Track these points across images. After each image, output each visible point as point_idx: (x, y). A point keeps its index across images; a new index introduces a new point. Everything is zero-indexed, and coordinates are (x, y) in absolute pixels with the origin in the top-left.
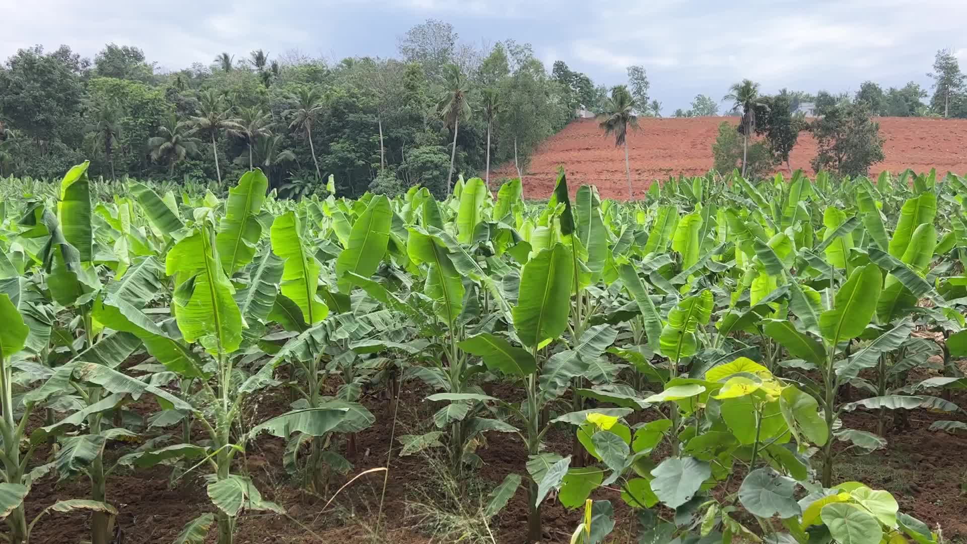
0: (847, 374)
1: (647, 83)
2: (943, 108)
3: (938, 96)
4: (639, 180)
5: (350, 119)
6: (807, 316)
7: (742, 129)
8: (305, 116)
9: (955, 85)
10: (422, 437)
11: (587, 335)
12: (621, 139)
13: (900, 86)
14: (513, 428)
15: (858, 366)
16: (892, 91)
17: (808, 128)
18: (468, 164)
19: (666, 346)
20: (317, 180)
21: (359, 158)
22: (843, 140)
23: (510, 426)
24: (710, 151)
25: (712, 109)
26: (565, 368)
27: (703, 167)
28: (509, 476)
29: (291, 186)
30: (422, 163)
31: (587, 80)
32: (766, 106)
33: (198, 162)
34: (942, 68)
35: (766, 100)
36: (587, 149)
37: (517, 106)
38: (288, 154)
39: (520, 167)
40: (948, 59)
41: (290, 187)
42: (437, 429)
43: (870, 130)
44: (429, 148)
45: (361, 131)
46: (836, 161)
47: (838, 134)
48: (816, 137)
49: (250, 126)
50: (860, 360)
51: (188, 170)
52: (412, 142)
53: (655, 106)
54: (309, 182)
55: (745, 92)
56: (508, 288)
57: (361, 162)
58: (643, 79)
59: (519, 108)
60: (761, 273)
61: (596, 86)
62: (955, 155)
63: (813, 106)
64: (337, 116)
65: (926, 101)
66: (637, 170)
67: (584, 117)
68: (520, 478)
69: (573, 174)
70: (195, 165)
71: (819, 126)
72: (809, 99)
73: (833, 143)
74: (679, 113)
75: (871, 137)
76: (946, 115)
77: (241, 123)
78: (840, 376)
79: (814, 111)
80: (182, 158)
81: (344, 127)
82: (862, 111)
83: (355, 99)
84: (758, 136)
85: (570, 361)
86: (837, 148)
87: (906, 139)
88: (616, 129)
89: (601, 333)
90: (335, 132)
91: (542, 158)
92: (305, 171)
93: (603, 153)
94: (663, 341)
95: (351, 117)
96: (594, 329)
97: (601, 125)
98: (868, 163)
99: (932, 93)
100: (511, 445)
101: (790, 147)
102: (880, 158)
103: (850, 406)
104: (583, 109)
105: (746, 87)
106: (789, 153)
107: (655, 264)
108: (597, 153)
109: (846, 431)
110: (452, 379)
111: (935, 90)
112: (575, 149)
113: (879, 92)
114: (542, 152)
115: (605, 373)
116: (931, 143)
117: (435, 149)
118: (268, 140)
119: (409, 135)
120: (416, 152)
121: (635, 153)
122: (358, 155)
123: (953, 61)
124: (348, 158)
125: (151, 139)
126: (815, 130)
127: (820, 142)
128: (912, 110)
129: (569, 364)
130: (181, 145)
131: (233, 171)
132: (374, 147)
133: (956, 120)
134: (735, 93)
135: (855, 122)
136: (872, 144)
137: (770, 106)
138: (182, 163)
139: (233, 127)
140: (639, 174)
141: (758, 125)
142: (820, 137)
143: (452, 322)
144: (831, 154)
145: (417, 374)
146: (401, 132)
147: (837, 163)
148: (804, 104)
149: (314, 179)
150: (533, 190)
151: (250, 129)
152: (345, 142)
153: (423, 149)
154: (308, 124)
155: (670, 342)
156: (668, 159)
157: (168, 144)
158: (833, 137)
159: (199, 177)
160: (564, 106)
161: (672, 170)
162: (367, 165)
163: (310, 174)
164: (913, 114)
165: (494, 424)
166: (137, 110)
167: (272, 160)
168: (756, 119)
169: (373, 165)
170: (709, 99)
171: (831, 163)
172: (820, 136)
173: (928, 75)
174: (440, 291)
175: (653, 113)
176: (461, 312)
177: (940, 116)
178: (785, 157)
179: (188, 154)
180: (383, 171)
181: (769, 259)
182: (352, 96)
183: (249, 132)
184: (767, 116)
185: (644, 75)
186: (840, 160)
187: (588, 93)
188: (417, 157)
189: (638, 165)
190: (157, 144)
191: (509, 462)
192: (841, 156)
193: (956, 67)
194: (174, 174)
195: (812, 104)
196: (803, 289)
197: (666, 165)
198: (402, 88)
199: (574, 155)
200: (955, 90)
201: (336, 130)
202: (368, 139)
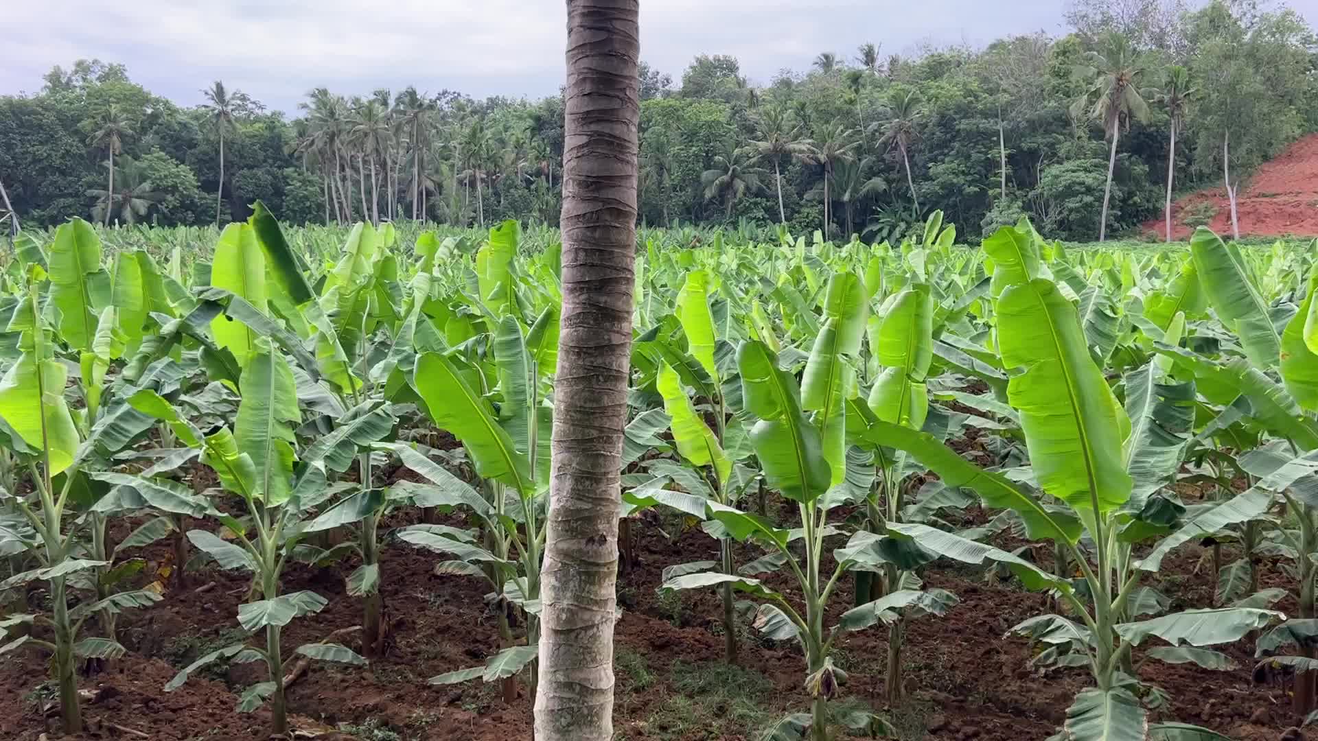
5: (962, 127)
8: (900, 128)
20: (914, 215)
21: (970, 184)
29: (879, 226)
30: (1065, 186)
33: (759, 200)
37: (1233, 87)
38: (878, 183)
39: (1232, 186)
41: (875, 228)
44: (1078, 162)
45: (976, 143)
49: (825, 148)
51: (746, 211)
52: (1055, 154)
54: (903, 220)
57: (974, 189)
59: (1235, 89)
64: (944, 126)
70: (756, 204)
77: (813, 145)
80: (739, 195)
81: (953, 138)
83: (972, 99)
90: (939, 149)
92: (899, 205)
95: (963, 125)
117: (1087, 163)
118: (851, 165)
119: (1051, 146)
120: (1055, 169)
122: (969, 178)
124: (952, 184)
125: (705, 173)
130: (741, 179)
131: (802, 210)
132: (992, 164)
138: (741, 202)
139: (801, 152)
146: (1040, 141)
149: (911, 216)
150: (1263, 222)
151: (825, 151)
152: (952, 162)
153: (1068, 165)
154: (901, 138)
157: (725, 178)
159: (759, 219)
162: (983, 193)
163: (905, 209)
166: (690, 136)
167: (855, 190)
169: (990, 192)
179: (747, 188)
180: (1004, 200)
182: (970, 93)
183: (822, 158)
188: (1056, 177)
190: (711, 178)
194: (731, 217)
198: (1047, 76)
201: (944, 145)
202: (986, 153)
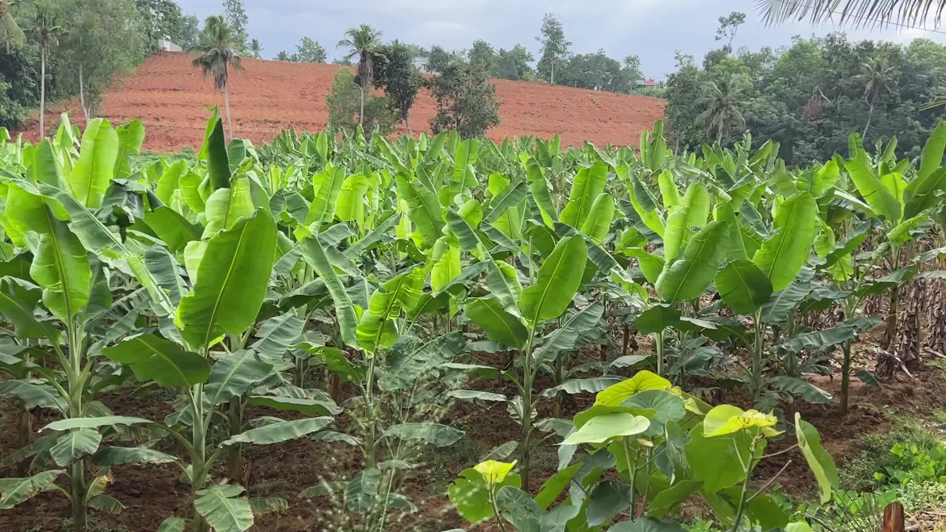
0: (546, 358)
1: (246, 17)
2: (549, 75)
3: (545, 61)
4: (242, 132)
6: (506, 295)
7: (358, 80)
9: (559, 52)
10: (29, 480)
11: (266, 329)
12: (221, 81)
13: (509, 49)
14: (167, 456)
15: (556, 348)
16: (502, 52)
17: (426, 84)
18: (12, 99)
19: (363, 336)
22: (461, 101)
23: (162, 455)
24: (324, 103)
25: (320, 55)
26: (240, 372)
27: (315, 121)
28: (166, 521)
31: (173, 5)
32: (385, 57)
34: (548, 32)
35: (385, 50)
36: (174, 90)
37: (85, 28)
39: (87, 106)
40: (554, 23)
42: (56, 467)
43: (487, 92)
46: (454, 123)
47: (457, 94)
48: (435, 95)
50: (558, 341)
53: (255, 46)
55: (362, 38)
56: (154, 268)
58: (241, 12)
59: (87, 31)
60: (450, 246)
61: (184, 14)
62: (561, 123)
63: (426, 61)
65: (533, 66)
66: (238, 120)
67: (168, 50)
68: (183, 521)
69: (157, 119)
71: (438, 84)
72: (423, 54)
73: (451, 103)
74: (282, 56)
75: (487, 98)
76: (552, 81)
78: (537, 360)
79: (428, 67)
82: (479, 71)
84: (376, 89)
85: (247, 363)
86: (455, 109)
87: (517, 104)
88: (215, 67)
89: (284, 324)
91: (117, 96)
93: (196, 96)
94: (362, 331)
96: (275, 321)
97: (196, 62)
98: (485, 127)
99: (538, 57)
100: (137, 473)
101: (408, 105)
102: (496, 123)
103: (549, 393)
104: (167, 39)
105: (363, 32)
106: (409, 110)
107: (332, 236)
108: (188, 95)
109: (545, 420)
110: (71, 396)
111: (542, 54)
112: (158, 89)
113: (490, 52)
114: (116, 90)
115: (279, 374)
116: (540, 109)
121: (235, 98)
123: (558, 26)
126: (434, 87)
127: (438, 101)
128: (520, 73)
129: (246, 367)
133: (561, 88)
134: (352, 39)
135: (473, 81)
136: (488, 107)
137: (388, 56)
140: (241, 124)
141: (376, 77)
142: (440, 96)
143: (72, 317)
144: (451, 114)
145: (13, 392)
147: (455, 125)
148: (417, 59)
155: (369, 332)
156: (275, 109)
158: (452, 97)
160: (144, 36)
161: (279, 122)
164: (522, 78)
165: (140, 453)
168: (374, 70)
170: (316, 43)
171: (449, 125)
172: (438, 95)
173: (536, 38)
174: (55, 274)
175: (253, 53)
176: (85, 302)
177: (546, 82)
178: (404, 115)
181: (462, 232)
184: (385, 68)
185: (242, 8)
186: (458, 121)
187: (174, 21)
189: (239, 114)
191: (137, 496)
192: (460, 117)
193: (561, 33)
195: (426, 59)
196: (499, 265)
197: (272, 115)
199: (157, 96)
200: (560, 56)
